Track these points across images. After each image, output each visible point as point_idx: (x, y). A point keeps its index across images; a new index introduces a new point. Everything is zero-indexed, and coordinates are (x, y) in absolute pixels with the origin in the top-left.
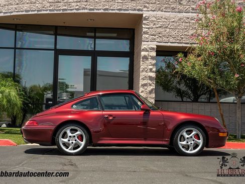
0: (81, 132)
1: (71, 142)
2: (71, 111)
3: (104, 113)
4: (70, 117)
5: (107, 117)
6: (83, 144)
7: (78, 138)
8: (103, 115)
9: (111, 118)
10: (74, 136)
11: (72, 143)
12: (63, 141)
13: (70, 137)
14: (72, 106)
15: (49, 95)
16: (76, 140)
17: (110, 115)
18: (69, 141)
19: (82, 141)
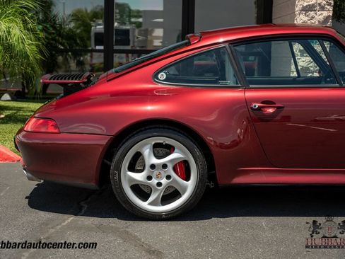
0: (183, 152)
1: (154, 181)
2: (151, 90)
3: (249, 94)
4: (150, 108)
5: (260, 108)
6: (190, 186)
7: (175, 169)
8: (247, 102)
9: (271, 110)
10: (165, 166)
11: (159, 184)
12: (131, 179)
13: (153, 166)
14: (156, 75)
15: (99, 27)
16: (168, 177)
17: (268, 102)
18: (149, 178)
19: (187, 179)
